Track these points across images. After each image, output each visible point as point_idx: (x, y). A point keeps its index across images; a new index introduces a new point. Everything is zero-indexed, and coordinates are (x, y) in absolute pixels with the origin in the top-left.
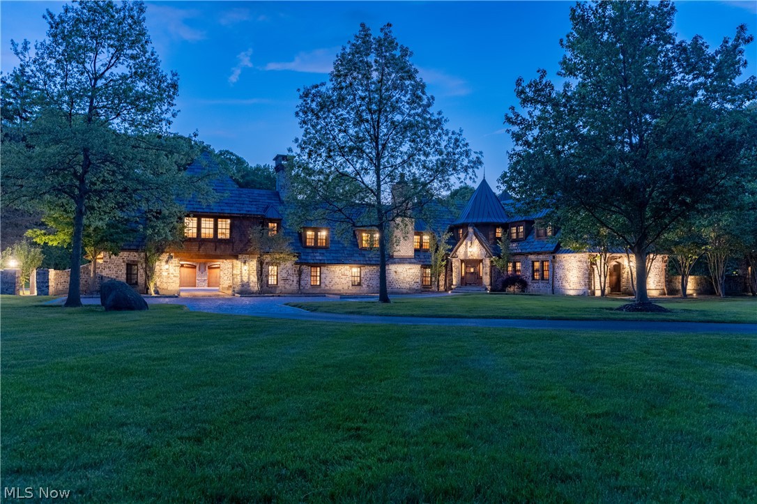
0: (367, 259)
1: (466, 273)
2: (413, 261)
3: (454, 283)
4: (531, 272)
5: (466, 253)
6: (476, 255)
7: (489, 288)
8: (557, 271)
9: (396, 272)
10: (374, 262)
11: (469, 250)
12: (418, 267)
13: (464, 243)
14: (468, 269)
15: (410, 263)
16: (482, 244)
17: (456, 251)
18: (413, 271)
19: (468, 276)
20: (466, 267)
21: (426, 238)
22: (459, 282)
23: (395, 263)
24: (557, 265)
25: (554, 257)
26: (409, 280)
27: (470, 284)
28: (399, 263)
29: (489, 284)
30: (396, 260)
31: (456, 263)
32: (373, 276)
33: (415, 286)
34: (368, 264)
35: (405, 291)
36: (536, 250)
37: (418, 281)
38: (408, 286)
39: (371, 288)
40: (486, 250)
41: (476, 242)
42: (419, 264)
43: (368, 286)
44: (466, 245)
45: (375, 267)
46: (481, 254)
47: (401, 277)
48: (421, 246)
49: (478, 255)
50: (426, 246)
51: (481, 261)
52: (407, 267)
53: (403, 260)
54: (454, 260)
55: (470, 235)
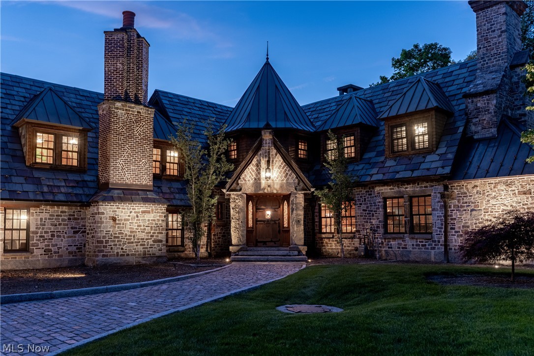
0: (45, 189)
1: (256, 221)
2: (151, 195)
3: (234, 241)
4: (381, 218)
5: (257, 181)
6: (277, 187)
7: (304, 249)
8: (455, 214)
9: (114, 219)
10: (61, 197)
11: (264, 174)
12: (163, 208)
13: (254, 161)
14: (259, 214)
15: (146, 200)
16: (289, 164)
17: (239, 177)
18: (150, 216)
19: (260, 226)
20: (257, 209)
21: (173, 155)
22: (244, 240)
23: (112, 199)
24: (453, 203)
25: (446, 188)
26: (143, 236)
27: (265, 243)
28: (121, 200)
29: (302, 242)
30: (115, 193)
31: (236, 202)
32: (60, 228)
33: (156, 250)
34: (47, 202)
35: (133, 260)
36: (398, 176)
37: (160, 237)
38: (140, 248)
39: (55, 257)
40: (298, 176)
41: (278, 161)
42: (163, 204)
43: (47, 251)
44: (258, 165)
45: (65, 209)
46: (288, 184)
47: (127, 231)
48: (163, 168)
49: (282, 187)
50: (173, 170)
51: (287, 197)
52: (139, 207)
53: (129, 194)
54: (233, 195)
55: (265, 147)
